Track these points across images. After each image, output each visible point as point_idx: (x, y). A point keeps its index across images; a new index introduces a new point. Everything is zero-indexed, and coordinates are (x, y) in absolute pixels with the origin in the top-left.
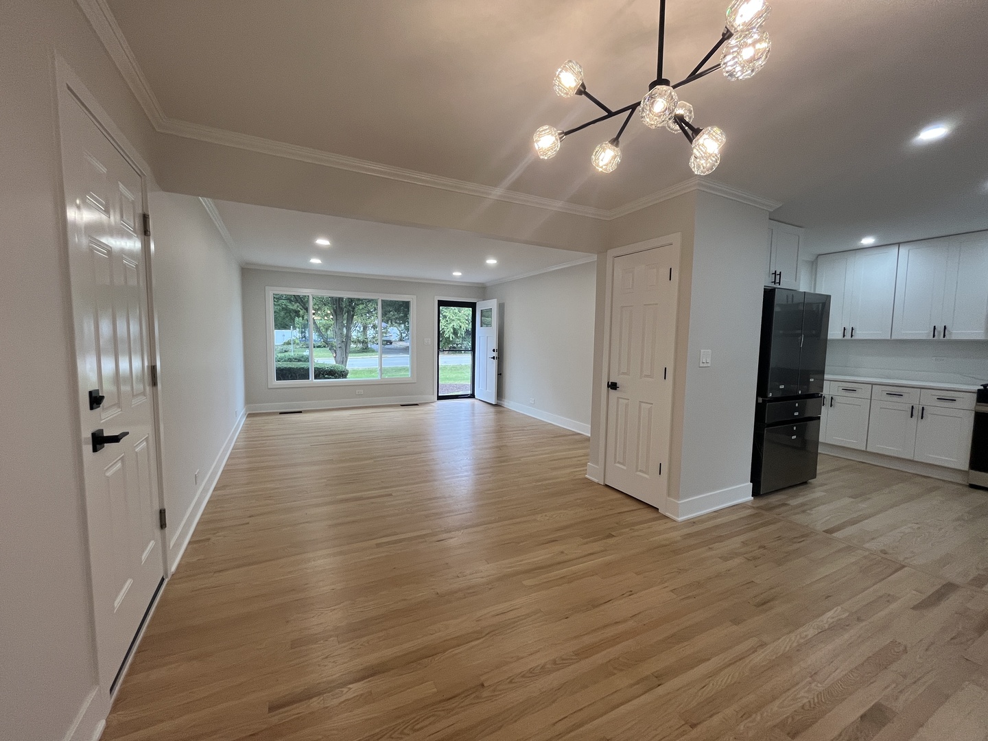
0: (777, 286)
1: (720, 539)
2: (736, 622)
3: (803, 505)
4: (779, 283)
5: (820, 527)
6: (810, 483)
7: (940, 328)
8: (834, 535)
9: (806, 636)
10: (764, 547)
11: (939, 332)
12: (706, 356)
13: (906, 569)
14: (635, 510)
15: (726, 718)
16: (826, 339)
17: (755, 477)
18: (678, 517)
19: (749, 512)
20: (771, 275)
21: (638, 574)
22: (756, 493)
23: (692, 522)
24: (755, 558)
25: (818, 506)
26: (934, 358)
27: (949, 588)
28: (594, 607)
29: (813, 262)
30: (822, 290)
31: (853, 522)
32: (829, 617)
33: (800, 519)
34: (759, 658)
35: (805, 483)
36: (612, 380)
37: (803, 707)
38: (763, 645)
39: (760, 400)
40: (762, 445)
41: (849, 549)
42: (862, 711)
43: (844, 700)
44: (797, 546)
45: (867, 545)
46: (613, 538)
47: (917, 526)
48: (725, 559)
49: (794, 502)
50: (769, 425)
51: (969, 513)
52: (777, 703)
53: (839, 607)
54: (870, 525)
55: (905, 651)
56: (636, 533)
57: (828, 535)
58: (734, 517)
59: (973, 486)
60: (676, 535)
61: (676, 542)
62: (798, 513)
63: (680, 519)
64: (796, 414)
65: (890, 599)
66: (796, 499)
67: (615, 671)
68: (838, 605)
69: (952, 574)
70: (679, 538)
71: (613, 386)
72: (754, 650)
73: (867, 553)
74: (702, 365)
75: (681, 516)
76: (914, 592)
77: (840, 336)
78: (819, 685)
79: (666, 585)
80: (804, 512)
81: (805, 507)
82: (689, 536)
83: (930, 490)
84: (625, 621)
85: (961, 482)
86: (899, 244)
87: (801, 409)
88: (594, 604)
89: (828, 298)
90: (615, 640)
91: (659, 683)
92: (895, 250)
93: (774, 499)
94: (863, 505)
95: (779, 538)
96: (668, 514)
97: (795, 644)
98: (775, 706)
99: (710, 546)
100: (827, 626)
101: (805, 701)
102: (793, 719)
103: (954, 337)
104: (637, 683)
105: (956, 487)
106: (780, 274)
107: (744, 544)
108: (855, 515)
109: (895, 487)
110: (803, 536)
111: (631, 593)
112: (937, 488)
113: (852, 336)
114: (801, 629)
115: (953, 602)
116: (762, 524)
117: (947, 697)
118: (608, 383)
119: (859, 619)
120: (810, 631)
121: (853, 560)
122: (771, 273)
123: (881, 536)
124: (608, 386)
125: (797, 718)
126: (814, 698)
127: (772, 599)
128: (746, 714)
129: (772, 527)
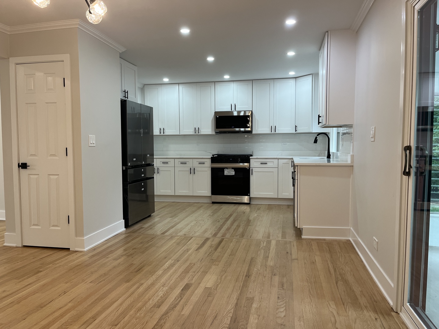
0: (126, 99)
1: (112, 252)
2: (128, 281)
3: (151, 225)
4: (128, 97)
5: (159, 233)
6: (152, 216)
7: (197, 129)
8: (165, 234)
9: (159, 274)
10: (135, 249)
11: (197, 131)
12: (92, 140)
13: (193, 238)
14: (52, 254)
15: (131, 315)
16: (153, 135)
17: (126, 217)
18: (84, 249)
19: (124, 236)
20: (123, 92)
21: (66, 283)
22: (127, 226)
23: (94, 249)
24: (131, 255)
25: (157, 224)
26: (196, 144)
27: (207, 239)
28: (42, 307)
29: (142, 88)
30: (148, 103)
31: (172, 227)
32: (167, 265)
33: (150, 232)
34: (141, 289)
35: (150, 216)
36: (22, 161)
37: (161, 297)
38: (142, 284)
39: (124, 168)
40: (127, 195)
41: (172, 237)
42: (181, 289)
43: (175, 288)
44: (150, 243)
45: (179, 234)
46: (42, 272)
47: (196, 222)
48: (116, 259)
49: (146, 226)
50: (130, 183)
51: (212, 213)
52: (151, 300)
53: (171, 260)
54: (179, 226)
55: (194, 265)
56: (58, 265)
57: (163, 235)
58: (117, 240)
59: (213, 203)
60: (85, 258)
61: (86, 261)
62: (149, 230)
63: (86, 249)
64: (143, 175)
65: (188, 250)
66: (146, 224)
67: (67, 327)
68: (170, 259)
69: (208, 235)
70: (87, 259)
71: (24, 166)
72: (138, 288)
73: (179, 237)
74: (90, 145)
75: (86, 248)
76: (196, 245)
77: (158, 134)
78: (166, 288)
79: (86, 281)
80: (151, 229)
81: (151, 227)
82: (93, 256)
83: (199, 208)
84: (66, 305)
85: (209, 202)
86: (179, 84)
87: (144, 173)
88: (41, 306)
89: (151, 109)
90: (62, 316)
91: (95, 319)
92: (177, 86)
93: (136, 227)
94: (176, 219)
95: (141, 243)
96: (77, 249)
97: (155, 279)
98: (151, 302)
99: (107, 257)
100: (166, 268)
101: (162, 294)
102: (158, 302)
103: (202, 133)
104: (82, 325)
105: (208, 204)
106: (127, 92)
107: (125, 250)
108: (172, 224)
109: (187, 210)
110: (152, 239)
111: (65, 293)
112: (202, 206)
113: (164, 133)
114: (157, 273)
115: (208, 243)
116: (132, 239)
117: (207, 272)
118: (19, 164)
119: (178, 261)
120: (160, 272)
121: (174, 241)
122: (123, 91)
123: (184, 229)
124: (19, 166)
125: (159, 301)
126: (165, 292)
127: (143, 267)
128: (139, 309)
129: (137, 239)
